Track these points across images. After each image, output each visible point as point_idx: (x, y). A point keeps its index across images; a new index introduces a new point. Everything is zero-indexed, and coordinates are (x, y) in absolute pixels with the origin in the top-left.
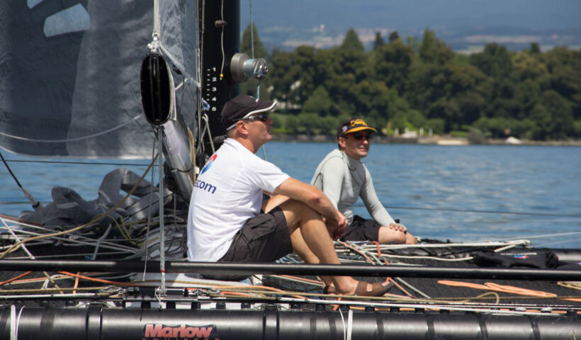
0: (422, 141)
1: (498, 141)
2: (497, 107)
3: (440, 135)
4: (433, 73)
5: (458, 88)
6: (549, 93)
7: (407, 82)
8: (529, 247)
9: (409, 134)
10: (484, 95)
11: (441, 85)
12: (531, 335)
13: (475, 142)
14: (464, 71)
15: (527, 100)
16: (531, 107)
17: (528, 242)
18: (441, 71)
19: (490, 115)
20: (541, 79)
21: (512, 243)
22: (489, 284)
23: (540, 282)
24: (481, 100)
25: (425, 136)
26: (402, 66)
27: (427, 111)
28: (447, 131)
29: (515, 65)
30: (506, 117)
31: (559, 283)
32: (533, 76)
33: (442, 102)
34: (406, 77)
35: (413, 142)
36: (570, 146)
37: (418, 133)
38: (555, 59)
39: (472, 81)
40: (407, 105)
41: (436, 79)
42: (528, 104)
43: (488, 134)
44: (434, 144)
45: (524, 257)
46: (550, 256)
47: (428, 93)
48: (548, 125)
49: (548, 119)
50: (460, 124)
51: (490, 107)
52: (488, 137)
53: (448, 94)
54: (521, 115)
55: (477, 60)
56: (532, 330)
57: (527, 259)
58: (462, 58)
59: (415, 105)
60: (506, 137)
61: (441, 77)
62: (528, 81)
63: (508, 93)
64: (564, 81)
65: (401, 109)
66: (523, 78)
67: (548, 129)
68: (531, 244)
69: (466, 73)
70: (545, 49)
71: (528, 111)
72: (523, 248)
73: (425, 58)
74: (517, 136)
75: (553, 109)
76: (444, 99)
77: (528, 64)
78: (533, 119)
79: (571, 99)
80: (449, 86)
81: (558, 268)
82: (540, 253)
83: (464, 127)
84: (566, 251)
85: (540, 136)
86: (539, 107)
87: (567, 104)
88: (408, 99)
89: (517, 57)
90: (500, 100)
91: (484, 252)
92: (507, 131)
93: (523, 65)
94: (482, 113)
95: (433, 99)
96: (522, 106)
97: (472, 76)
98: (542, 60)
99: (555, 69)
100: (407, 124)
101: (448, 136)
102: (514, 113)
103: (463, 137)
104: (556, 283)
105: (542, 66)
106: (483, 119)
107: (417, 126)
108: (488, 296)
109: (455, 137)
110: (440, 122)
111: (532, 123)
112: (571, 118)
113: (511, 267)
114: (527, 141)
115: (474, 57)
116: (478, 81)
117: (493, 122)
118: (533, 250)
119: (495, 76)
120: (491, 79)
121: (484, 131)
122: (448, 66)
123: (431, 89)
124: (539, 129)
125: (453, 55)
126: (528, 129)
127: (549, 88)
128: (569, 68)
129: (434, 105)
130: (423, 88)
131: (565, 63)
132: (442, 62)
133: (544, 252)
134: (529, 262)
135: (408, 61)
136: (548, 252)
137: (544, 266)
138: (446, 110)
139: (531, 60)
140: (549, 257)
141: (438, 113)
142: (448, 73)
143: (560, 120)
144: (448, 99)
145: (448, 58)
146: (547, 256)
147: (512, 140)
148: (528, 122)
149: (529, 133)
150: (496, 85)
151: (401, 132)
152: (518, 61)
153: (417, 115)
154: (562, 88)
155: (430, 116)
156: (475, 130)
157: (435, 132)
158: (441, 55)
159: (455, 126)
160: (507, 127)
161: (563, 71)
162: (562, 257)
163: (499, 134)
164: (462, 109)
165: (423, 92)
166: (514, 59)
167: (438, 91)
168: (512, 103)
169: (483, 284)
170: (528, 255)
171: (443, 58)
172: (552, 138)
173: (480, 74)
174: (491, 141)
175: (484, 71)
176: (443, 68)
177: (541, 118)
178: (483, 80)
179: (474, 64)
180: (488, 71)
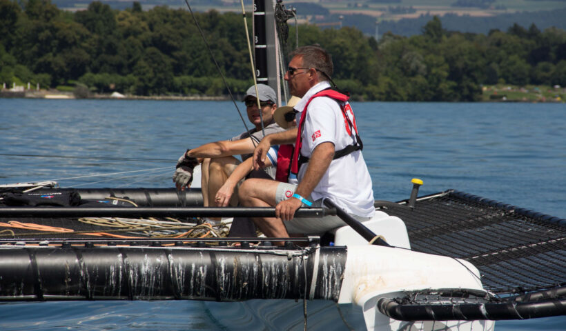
0: (30, 95)
1: (104, 96)
2: (101, 63)
3: (48, 90)
4: (39, 30)
5: (64, 44)
6: (149, 50)
7: (14, 38)
8: (55, 187)
9: (16, 89)
10: (89, 52)
11: (48, 41)
12: (29, 266)
13: (81, 96)
14: (70, 28)
15: (130, 57)
16: (134, 64)
17: (55, 183)
18: (47, 28)
19: (95, 71)
20: (142, 37)
21: (40, 184)
22: (12, 222)
23: (62, 220)
24: (86, 56)
25: (31, 91)
26: (8, 22)
27: (34, 66)
28: (54, 85)
29: (118, 23)
30: (110, 73)
31: (80, 220)
32: (136, 34)
33: (49, 57)
34: (12, 33)
35: (20, 95)
36: (171, 100)
37: (26, 88)
38: (156, 17)
39: (78, 37)
40: (14, 60)
41: (42, 36)
42: (131, 60)
43: (94, 88)
44: (42, 98)
45: (49, 197)
46: (73, 195)
47: (35, 49)
48: (150, 80)
49: (150, 75)
50: (67, 79)
51: (95, 63)
52: (94, 91)
53: (54, 49)
54: (125, 71)
55: (81, 17)
56: (30, 261)
57: (52, 198)
58: (67, 15)
59: (22, 60)
60: (112, 91)
61: (47, 32)
62: (131, 38)
63: (112, 50)
64: (165, 39)
65: (8, 64)
66: (126, 35)
67: (151, 85)
68: (57, 185)
69: (72, 30)
70: (146, 8)
71: (131, 67)
72: (50, 188)
73: (31, 14)
74: (121, 91)
75: (156, 65)
76: (51, 54)
77: (131, 22)
78: (135, 75)
79: (172, 56)
80: (56, 42)
81: (81, 206)
82: (65, 192)
83: (71, 82)
84: (89, 191)
85: (143, 91)
86: (142, 63)
87: (168, 61)
88: (15, 54)
89: (121, 15)
90: (103, 56)
91: (13, 193)
92: (112, 86)
93: (126, 23)
94: (88, 68)
95: (39, 54)
96: (126, 62)
97: (77, 33)
98: (144, 19)
99: (156, 28)
100: (14, 78)
101: (55, 90)
102: (118, 69)
103: (69, 91)
104: (77, 220)
105: (144, 24)
106: (88, 75)
107: (24, 81)
108: (5, 233)
109: (61, 91)
110: (47, 76)
111: (136, 79)
112: (171, 73)
113: (37, 206)
114: (131, 96)
115: (78, 14)
116: (83, 38)
117: (98, 77)
118: (59, 190)
119: (99, 33)
120: (96, 36)
121: (89, 86)
122: (54, 22)
123: (38, 44)
124: (141, 84)
125: (58, 12)
126: (132, 84)
127: (151, 45)
128: (168, 26)
129: (41, 60)
130: (30, 44)
131: (165, 22)
132: (48, 19)
133: (68, 192)
134: (54, 201)
135: (14, 17)
136: (72, 192)
137: (68, 205)
138: (53, 66)
139: (133, 18)
140: (73, 197)
141: (45, 68)
142: (54, 30)
143: (161, 75)
144: (55, 55)
145: (53, 15)
146: (71, 196)
147: (116, 95)
148: (131, 77)
149: (132, 88)
150: (101, 42)
151: (9, 86)
152: (121, 19)
153: (25, 70)
154: (163, 45)
155: (36, 72)
156: (82, 85)
157: (41, 87)
158: (47, 12)
159: (62, 81)
160: (111, 82)
161: (164, 29)
162: (84, 196)
163: (104, 89)
164: (68, 65)
165: (31, 47)
166: (117, 17)
167: (45, 47)
168: (116, 59)
169: (6, 222)
170: (53, 195)
171: (49, 15)
172: (154, 93)
173: (85, 31)
174: (97, 95)
175: (89, 28)
176: (49, 24)
177: (144, 74)
178: (88, 37)
179: (79, 21)
180: (92, 29)
